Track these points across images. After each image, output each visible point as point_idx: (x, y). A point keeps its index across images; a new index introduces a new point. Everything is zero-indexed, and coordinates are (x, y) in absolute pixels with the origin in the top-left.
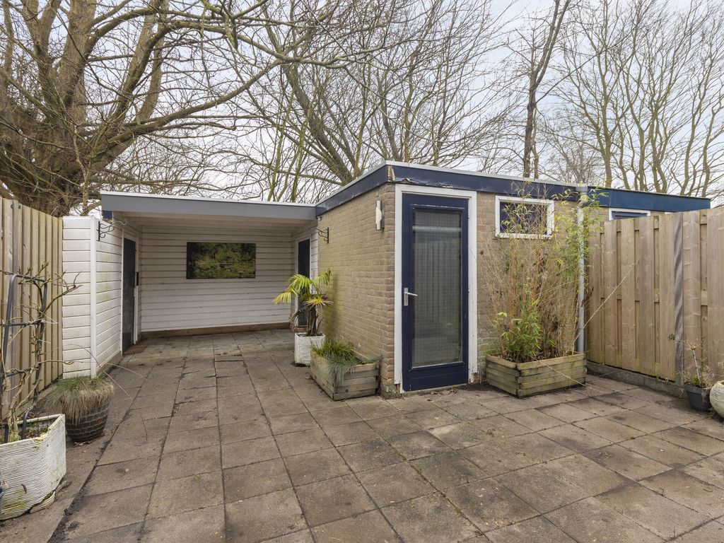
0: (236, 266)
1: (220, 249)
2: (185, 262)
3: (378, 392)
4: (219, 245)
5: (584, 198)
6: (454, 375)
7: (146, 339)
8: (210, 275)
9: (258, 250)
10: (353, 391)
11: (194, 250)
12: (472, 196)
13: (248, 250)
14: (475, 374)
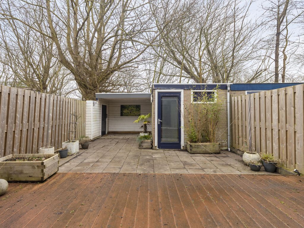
0: (135, 112)
1: (130, 107)
2: (120, 111)
3: (152, 148)
4: (130, 106)
5: (229, 88)
6: (176, 146)
7: (110, 133)
8: (127, 115)
9: (141, 107)
10: (144, 147)
11: (123, 107)
12: (182, 91)
13: (138, 107)
14: (183, 147)
